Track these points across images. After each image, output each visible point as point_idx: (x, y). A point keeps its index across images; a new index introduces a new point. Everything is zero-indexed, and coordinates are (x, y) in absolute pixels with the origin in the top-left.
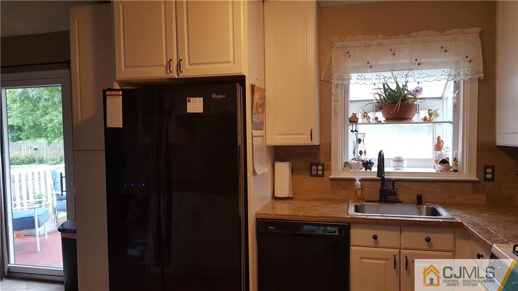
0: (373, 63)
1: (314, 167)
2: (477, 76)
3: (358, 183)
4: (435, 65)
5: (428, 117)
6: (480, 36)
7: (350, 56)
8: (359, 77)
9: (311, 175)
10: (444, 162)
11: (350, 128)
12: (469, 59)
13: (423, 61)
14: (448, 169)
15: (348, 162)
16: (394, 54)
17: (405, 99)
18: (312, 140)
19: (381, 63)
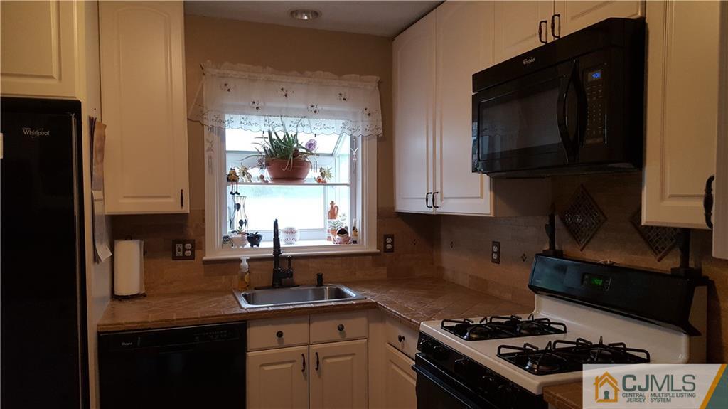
0: (261, 104)
1: (179, 246)
2: (376, 133)
3: (245, 264)
4: (332, 115)
5: (321, 178)
6: (379, 87)
7: (229, 90)
8: (243, 121)
9: (175, 258)
10: (343, 232)
11: (229, 189)
12: (367, 112)
13: (319, 108)
14: (346, 241)
15: (228, 237)
16: (286, 95)
17: (296, 154)
18: (182, 205)
19: (269, 104)
